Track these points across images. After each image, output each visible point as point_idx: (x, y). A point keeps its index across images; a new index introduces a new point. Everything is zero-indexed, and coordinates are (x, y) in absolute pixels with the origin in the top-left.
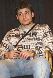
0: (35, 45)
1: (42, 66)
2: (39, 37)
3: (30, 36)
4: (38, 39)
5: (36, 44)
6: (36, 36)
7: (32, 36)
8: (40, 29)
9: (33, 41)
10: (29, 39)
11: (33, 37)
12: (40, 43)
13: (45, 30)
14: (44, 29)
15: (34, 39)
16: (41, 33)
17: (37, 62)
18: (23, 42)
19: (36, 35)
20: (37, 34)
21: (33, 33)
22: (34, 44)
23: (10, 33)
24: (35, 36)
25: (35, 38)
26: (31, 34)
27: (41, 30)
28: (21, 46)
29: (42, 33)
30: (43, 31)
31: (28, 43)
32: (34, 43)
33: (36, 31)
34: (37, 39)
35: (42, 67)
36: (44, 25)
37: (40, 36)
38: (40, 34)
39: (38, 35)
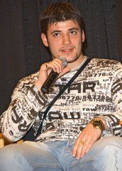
0: (91, 111)
1: (116, 157)
2: (100, 93)
3: (79, 92)
4: (99, 96)
5: (95, 110)
6: (93, 91)
7: (84, 91)
8: (102, 72)
9: (88, 102)
10: (78, 98)
11: (85, 94)
12: (103, 106)
13: (116, 73)
14: (112, 72)
15: (89, 97)
16: (107, 82)
17: (104, 147)
18: (62, 105)
19: (92, 89)
20: (97, 86)
21: (85, 83)
22: (88, 110)
23: (27, 82)
24: (90, 91)
25: (92, 94)
26: (82, 86)
27: (104, 74)
28: (57, 116)
29: (109, 82)
30: (111, 78)
31: (75, 107)
32: (90, 107)
33: (93, 77)
34: (95, 96)
35: (116, 161)
36: (111, 63)
37: (104, 91)
38: (103, 86)
39: (99, 86)
